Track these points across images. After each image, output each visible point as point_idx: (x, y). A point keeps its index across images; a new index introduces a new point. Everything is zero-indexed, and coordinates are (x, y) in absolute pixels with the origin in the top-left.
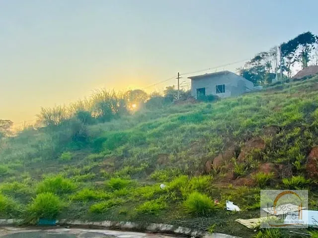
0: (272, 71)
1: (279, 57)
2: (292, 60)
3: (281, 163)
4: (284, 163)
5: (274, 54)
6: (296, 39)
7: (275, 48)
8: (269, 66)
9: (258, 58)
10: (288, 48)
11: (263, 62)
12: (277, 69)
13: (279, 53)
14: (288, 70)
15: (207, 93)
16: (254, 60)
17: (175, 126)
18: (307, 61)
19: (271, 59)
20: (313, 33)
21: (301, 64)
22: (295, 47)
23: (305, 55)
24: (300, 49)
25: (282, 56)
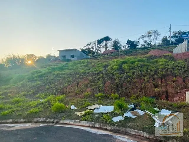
0: (94, 50)
1: (96, 45)
2: (101, 47)
3: (94, 88)
4: (96, 88)
5: (95, 44)
7: (95, 41)
8: (93, 48)
9: (89, 45)
10: (100, 42)
11: (90, 47)
12: (96, 50)
13: (97, 43)
14: (100, 51)
15: (66, 58)
16: (87, 46)
17: (50, 72)
18: (107, 48)
19: (93, 45)
20: (109, 37)
21: (105, 49)
22: (103, 42)
23: (106, 45)
24: (104, 43)
25: (98, 45)
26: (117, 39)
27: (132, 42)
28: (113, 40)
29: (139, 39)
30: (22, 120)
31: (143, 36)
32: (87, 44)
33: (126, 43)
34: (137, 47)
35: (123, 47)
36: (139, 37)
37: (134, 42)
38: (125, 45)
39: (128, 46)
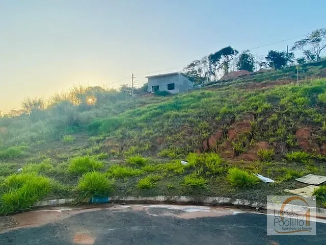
0: (203, 75)
1: (208, 64)
2: (217, 67)
3: (274, 141)
5: (205, 62)
6: (220, 51)
7: (205, 57)
8: (200, 71)
9: (193, 65)
10: (215, 58)
11: (196, 68)
12: (206, 73)
13: (208, 61)
14: (214, 74)
16: (189, 66)
18: (228, 68)
19: (202, 66)
20: (232, 48)
21: (223, 70)
22: (220, 58)
23: (226, 63)
24: (222, 59)
25: (210, 64)
26: (248, 51)
27: (278, 54)
28: (240, 53)
29: (294, 48)
30: (183, 199)
31: (302, 43)
32: (189, 64)
33: (267, 58)
34: (289, 64)
35: (261, 65)
36: (293, 45)
37: (282, 54)
38: (264, 60)
39: (271, 63)
